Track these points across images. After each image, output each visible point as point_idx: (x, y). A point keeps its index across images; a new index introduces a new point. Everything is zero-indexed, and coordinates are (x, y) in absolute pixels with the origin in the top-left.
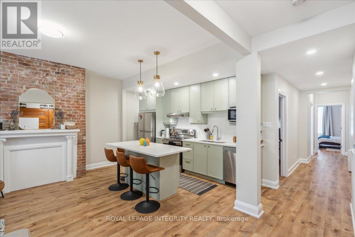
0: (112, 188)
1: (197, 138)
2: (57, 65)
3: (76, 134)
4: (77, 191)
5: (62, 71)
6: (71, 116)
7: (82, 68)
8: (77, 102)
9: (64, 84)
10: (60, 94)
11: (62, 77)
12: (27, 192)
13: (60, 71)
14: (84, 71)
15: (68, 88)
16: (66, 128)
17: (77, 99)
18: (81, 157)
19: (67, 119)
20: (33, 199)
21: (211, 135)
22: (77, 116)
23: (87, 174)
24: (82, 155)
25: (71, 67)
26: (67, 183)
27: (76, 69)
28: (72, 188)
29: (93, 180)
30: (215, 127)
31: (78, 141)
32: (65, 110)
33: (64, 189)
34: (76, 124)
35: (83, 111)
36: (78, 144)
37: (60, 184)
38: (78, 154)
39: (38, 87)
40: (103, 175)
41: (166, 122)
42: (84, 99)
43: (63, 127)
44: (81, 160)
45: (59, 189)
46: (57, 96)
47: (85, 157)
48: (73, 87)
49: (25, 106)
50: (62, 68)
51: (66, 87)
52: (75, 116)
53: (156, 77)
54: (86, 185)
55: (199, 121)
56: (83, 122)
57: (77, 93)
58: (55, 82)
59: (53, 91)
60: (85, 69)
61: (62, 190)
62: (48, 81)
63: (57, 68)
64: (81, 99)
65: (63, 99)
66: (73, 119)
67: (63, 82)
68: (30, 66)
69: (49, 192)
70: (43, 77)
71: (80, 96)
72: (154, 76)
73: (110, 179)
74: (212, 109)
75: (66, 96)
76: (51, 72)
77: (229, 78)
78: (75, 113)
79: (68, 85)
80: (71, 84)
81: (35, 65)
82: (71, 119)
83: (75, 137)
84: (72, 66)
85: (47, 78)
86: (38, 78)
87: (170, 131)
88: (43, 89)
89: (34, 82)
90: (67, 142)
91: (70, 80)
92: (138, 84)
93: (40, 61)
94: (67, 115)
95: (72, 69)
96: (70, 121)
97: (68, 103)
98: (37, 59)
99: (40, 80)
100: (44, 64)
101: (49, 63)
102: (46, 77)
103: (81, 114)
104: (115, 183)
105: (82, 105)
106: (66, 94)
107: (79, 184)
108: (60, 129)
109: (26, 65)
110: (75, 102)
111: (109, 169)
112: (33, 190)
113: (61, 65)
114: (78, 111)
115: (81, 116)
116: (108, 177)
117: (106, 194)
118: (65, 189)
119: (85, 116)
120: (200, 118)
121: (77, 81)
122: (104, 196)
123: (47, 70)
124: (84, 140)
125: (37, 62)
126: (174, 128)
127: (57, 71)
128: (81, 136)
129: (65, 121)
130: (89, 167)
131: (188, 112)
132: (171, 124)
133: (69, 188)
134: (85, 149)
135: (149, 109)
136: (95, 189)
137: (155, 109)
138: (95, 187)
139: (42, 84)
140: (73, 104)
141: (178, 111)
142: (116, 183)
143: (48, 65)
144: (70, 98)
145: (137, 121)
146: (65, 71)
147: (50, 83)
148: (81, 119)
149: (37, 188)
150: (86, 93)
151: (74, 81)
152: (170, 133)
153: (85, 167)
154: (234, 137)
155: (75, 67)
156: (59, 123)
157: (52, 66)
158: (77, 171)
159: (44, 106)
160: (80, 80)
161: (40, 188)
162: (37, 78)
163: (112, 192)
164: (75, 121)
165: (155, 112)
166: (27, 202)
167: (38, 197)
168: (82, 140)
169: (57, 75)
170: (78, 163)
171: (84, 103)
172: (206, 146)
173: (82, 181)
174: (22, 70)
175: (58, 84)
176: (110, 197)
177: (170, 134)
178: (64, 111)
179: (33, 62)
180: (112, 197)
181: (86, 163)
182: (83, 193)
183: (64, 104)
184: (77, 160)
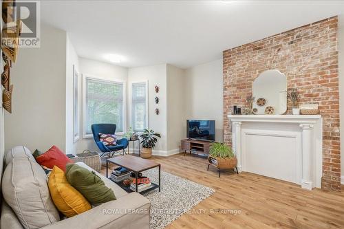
2: (290, 33)
3: (320, 122)
5: (297, 37)
6: (312, 97)
7: (331, 19)
8: (322, 73)
9: (301, 54)
10: (295, 68)
11: (297, 46)
13: (295, 39)
14: (336, 21)
15: (307, 57)
16: (301, 114)
17: (323, 69)
18: (330, 159)
19: (305, 101)
22: (322, 95)
25: (311, 26)
26: (299, 189)
27: (319, 24)
31: (323, 133)
32: (302, 88)
33: (286, 194)
34: (320, 107)
35: (334, 85)
36: (325, 138)
37: (290, 186)
38: (325, 155)
42: (336, 66)
43: (296, 111)
44: (331, 164)
45: (281, 191)
46: (290, 72)
47: (338, 161)
48: (315, 54)
50: (297, 34)
51: (303, 56)
52: (317, 95)
56: (334, 104)
57: (322, 60)
58: (289, 54)
59: (285, 68)
60: (336, 17)
61: (283, 195)
62: (280, 57)
63: (291, 37)
64: (331, 67)
65: (299, 74)
66: (314, 99)
67: (298, 52)
68: (262, 48)
69: (270, 188)
70: (274, 55)
71: (327, 63)
75: (304, 69)
76: (283, 45)
78: (319, 90)
79: (307, 53)
80: (310, 50)
81: (267, 45)
82: (312, 101)
84: (313, 23)
85: (279, 54)
86: (270, 58)
88: (275, 68)
89: (266, 64)
90: (302, 132)
91: (309, 46)
94: (305, 95)
95: (312, 28)
96: (311, 103)
97: (307, 78)
98: (268, 37)
99: (271, 60)
100: (276, 40)
101: (281, 35)
103: (330, 91)
105: (332, 76)
106: (303, 67)
108: (291, 114)
109: (259, 48)
110: (319, 74)
113: (296, 31)
114: (324, 88)
115: (330, 94)
118: (289, 194)
119: (337, 94)
123: (279, 44)
124: (337, 133)
125: (268, 40)
127: (291, 40)
128: (331, 127)
129: (302, 104)
134: (338, 148)
139: (274, 63)
140: (315, 78)
143: (280, 38)
144: (310, 71)
146: (302, 35)
148: (330, 100)
150: (339, 55)
151: (316, 43)
153: (339, 178)
155: (317, 23)
157: (284, 37)
160: (327, 38)
162: (268, 58)
164: (318, 103)
168: (332, 133)
169: (291, 45)
170: (324, 168)
171: (335, 74)
174: (256, 55)
178: (300, 90)
179: (264, 43)
181: (341, 173)
183: (301, 80)
184: (323, 163)
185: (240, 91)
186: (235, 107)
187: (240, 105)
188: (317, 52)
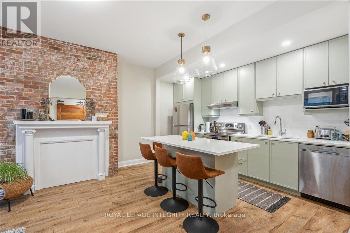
0: (148, 192)
1: (247, 133)
2: (88, 49)
3: (108, 126)
4: (109, 193)
5: (93, 56)
6: (103, 107)
7: (114, 54)
8: (109, 91)
9: (96, 71)
10: (91, 81)
11: (93, 63)
12: (57, 190)
13: (91, 57)
14: (116, 57)
15: (100, 76)
16: (98, 120)
17: (109, 88)
18: (113, 152)
19: (99, 110)
20: (62, 200)
21: (269, 129)
22: (109, 107)
23: (120, 173)
24: (114, 150)
26: (99, 182)
27: (107, 54)
28: (103, 188)
29: (127, 180)
30: (278, 118)
31: (110, 135)
33: (94, 189)
34: (108, 116)
35: (115, 101)
36: (110, 138)
37: (91, 183)
38: (110, 150)
39: (69, 74)
40: (136, 174)
41: (206, 115)
42: (116, 88)
43: (94, 118)
44: (113, 156)
45: (89, 189)
46: (88, 84)
47: (117, 153)
48: (105, 75)
49: (63, 103)
50: (94, 53)
51: (98, 74)
52: (106, 106)
53: (205, 49)
54: (118, 186)
55: (252, 111)
56: (115, 114)
57: (109, 81)
58: (87, 68)
59: (84, 78)
60: (116, 54)
61: (93, 191)
62: (79, 67)
63: (88, 53)
64: (114, 88)
65: (95, 87)
66: (104, 110)
67: (94, 69)
68: (61, 50)
69: (78, 192)
70: (74, 63)
71: (112, 84)
72: (203, 48)
73: (145, 179)
74: (273, 94)
75: (98, 84)
76: (82, 57)
77: (304, 48)
78: (107, 103)
79: (100, 72)
80: (102, 71)
81: (66, 50)
83: (107, 130)
84: (104, 51)
85: (78, 64)
86: (69, 64)
87: (210, 126)
88: (74, 76)
89: (65, 68)
90: (99, 135)
91: (101, 67)
92: (178, 64)
93: (71, 45)
94: (99, 105)
95: (103, 54)
96: (102, 112)
97: (100, 92)
98: (68, 43)
99: (71, 66)
100: (75, 49)
101: (80, 47)
102: (77, 62)
103: (113, 105)
104: (151, 186)
105: (114, 94)
106: (98, 82)
107: (111, 184)
108: (91, 121)
109: (57, 49)
110: (107, 91)
111: (143, 167)
112: (64, 188)
113: (92, 50)
114: (110, 102)
115: (113, 106)
116: (142, 177)
117: (143, 199)
118: (96, 189)
119: (117, 107)
120: (254, 107)
121: (108, 68)
122: (139, 203)
123: (78, 55)
124: (116, 134)
125: (67, 46)
126: (215, 122)
127: (88, 56)
128: (113, 130)
129: (96, 112)
130: (122, 164)
131: (236, 100)
132: (213, 116)
133: (101, 189)
134: (117, 144)
135: (185, 101)
136: (129, 192)
137: (192, 99)
138: (129, 189)
139: (73, 70)
140: (105, 93)
141: (222, 101)
142: (153, 185)
143: (79, 50)
144: (102, 87)
145: (171, 115)
146: (97, 56)
147: (81, 70)
148: (113, 111)
149: (68, 186)
150: (118, 81)
151: (106, 67)
152: (210, 127)
153: (118, 164)
154: (309, 131)
155: (106, 52)
156: (90, 114)
157: (83, 50)
158: (109, 169)
159: (80, 102)
160: (112, 66)
161: (71, 187)
162: (67, 64)
163: (149, 197)
164: (107, 112)
165: (193, 104)
166: (55, 203)
167: (67, 198)
168: (114, 134)
169: (88, 60)
170: (110, 160)
171: (116, 93)
172: (268, 143)
173: (115, 181)
174: (53, 55)
175: (89, 71)
176: (147, 205)
177: (211, 129)
178: (95, 100)
179: (63, 46)
180: (150, 204)
181: (119, 160)
182: (115, 196)
183: (96, 93)
184: (110, 156)
185: (30, 91)
186: (24, 111)
187: (30, 109)
188: (106, 74)
